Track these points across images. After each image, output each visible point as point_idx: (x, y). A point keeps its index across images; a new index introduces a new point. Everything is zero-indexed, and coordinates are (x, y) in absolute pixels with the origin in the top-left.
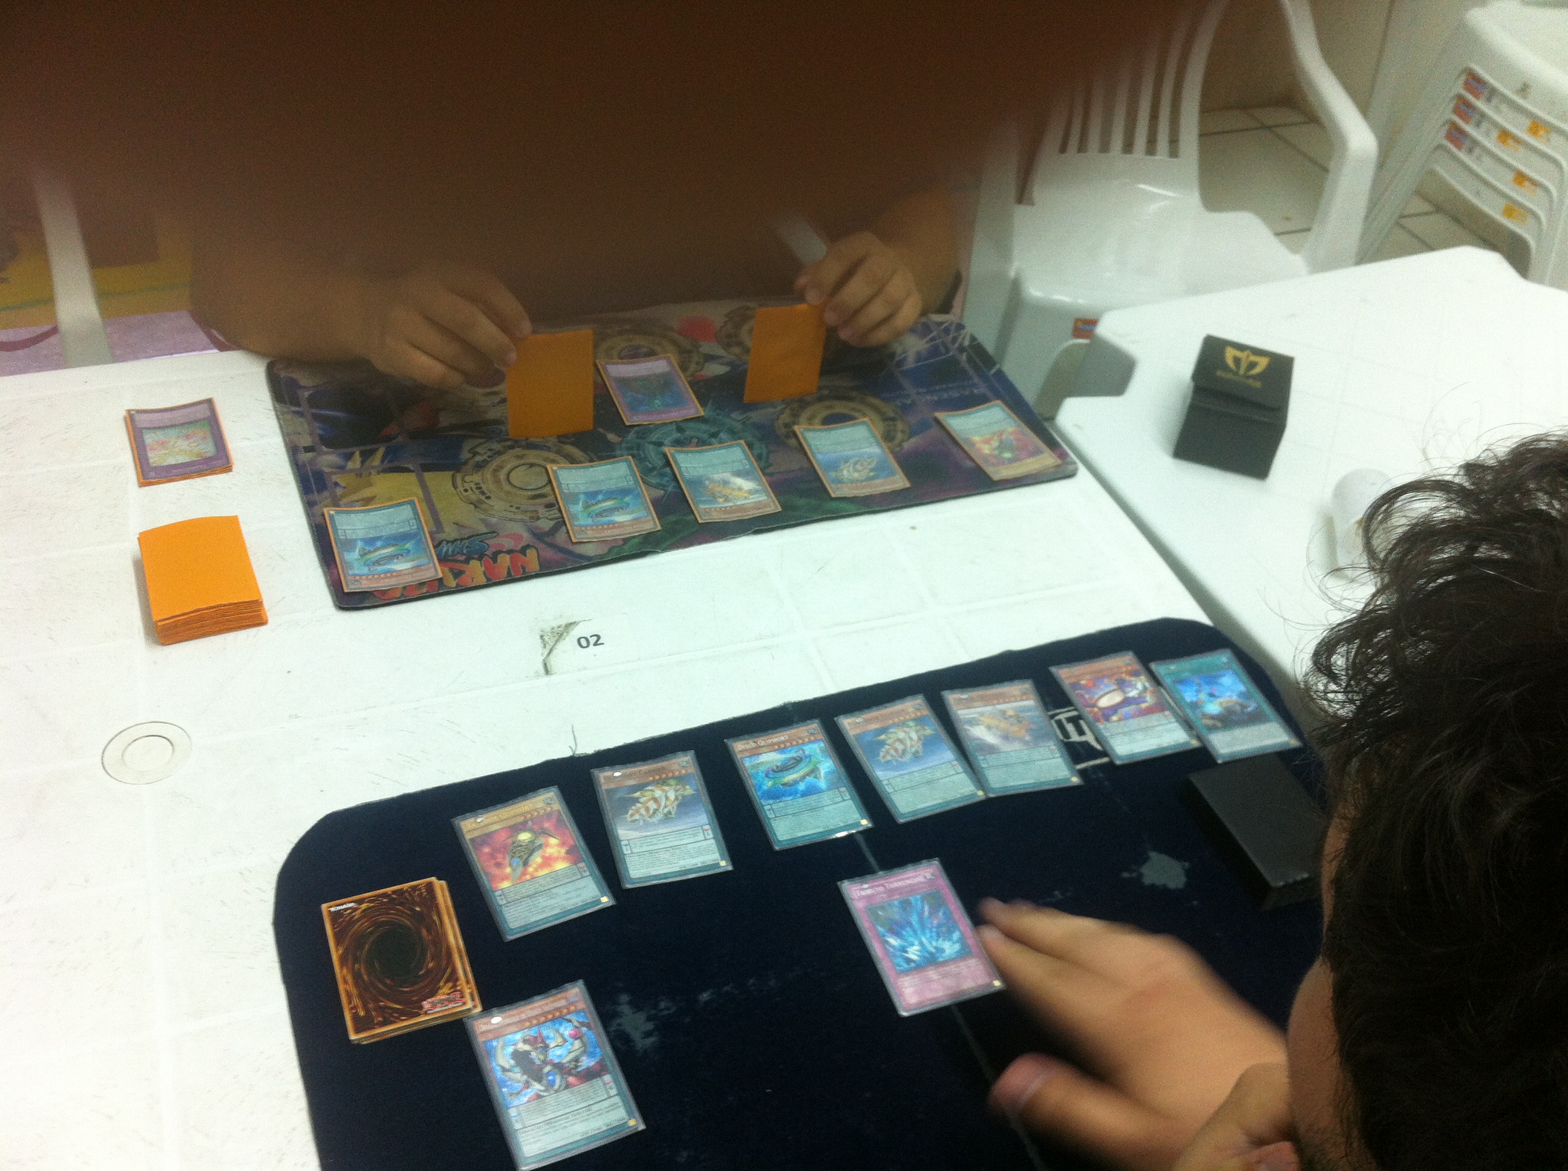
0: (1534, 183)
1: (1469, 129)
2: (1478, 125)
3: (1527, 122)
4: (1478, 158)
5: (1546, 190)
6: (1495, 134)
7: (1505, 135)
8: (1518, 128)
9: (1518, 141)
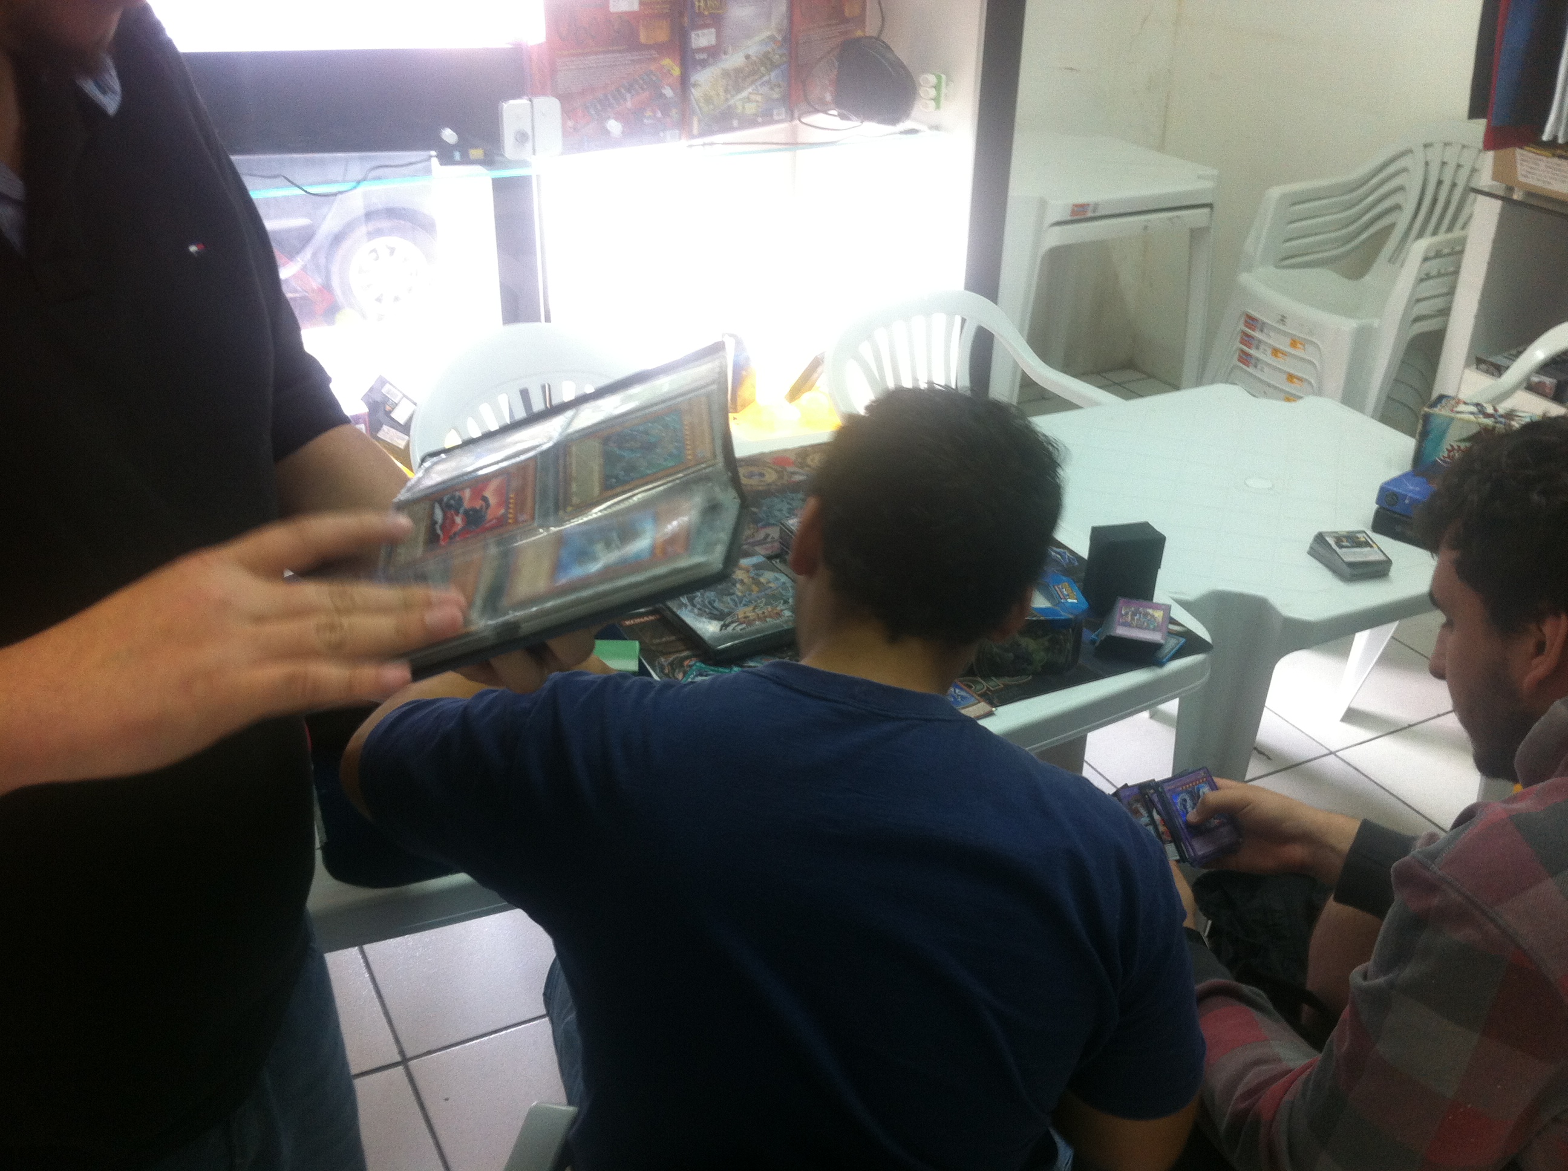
0: (1300, 379)
1: (1252, 352)
2: (1257, 348)
3: (1288, 341)
4: (1262, 370)
5: (1310, 383)
6: (1269, 352)
7: (1276, 352)
8: (1283, 344)
9: (1284, 353)
